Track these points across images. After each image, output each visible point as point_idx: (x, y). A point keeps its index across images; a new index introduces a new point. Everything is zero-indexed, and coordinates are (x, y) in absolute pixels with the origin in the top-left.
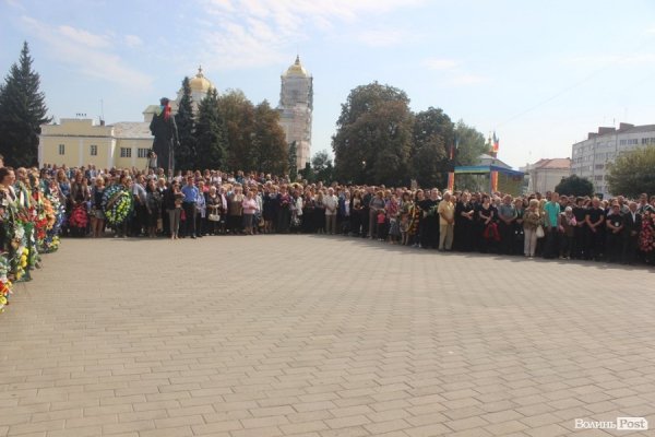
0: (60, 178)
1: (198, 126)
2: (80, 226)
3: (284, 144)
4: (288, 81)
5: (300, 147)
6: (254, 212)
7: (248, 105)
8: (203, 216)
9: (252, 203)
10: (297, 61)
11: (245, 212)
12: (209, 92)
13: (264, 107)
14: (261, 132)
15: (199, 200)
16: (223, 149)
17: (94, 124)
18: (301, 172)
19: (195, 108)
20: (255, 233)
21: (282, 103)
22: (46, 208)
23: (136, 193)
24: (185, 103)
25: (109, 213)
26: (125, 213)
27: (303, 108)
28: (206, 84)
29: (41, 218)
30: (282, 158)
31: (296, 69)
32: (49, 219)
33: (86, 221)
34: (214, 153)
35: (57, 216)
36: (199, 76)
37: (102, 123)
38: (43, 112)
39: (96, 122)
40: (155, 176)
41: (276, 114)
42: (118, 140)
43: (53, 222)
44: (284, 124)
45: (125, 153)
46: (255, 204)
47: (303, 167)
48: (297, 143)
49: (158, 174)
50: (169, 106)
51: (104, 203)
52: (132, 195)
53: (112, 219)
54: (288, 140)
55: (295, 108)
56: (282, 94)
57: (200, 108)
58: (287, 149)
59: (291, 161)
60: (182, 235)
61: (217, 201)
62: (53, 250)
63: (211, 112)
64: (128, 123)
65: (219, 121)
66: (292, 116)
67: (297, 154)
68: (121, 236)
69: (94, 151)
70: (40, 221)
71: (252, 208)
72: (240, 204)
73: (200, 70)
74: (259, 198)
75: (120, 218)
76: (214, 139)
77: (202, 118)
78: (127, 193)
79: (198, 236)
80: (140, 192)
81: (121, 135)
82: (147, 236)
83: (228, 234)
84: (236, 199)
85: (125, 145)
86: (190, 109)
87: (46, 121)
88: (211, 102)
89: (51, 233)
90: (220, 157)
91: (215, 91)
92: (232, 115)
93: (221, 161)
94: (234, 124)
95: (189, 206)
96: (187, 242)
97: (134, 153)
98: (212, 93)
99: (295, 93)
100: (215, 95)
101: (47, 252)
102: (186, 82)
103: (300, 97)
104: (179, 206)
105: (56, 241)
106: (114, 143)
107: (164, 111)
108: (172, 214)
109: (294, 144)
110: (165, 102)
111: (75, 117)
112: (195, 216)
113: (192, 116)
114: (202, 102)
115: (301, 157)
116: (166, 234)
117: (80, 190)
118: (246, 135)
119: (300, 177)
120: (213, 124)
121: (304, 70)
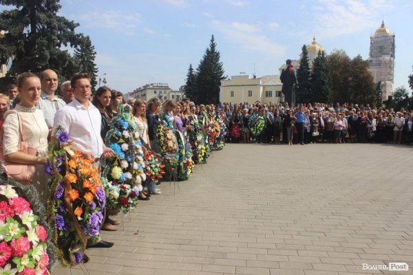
0: (226, 110)
1: (313, 76)
2: (236, 136)
3: (372, 84)
4: (376, 39)
5: (385, 85)
6: (341, 128)
7: (346, 59)
8: (308, 131)
9: (340, 123)
10: (383, 25)
11: (336, 129)
12: (319, 53)
13: (358, 60)
14: (356, 77)
15: (306, 121)
16: (329, 90)
17: (250, 78)
18: (385, 102)
19: (311, 65)
20: (343, 142)
21: (371, 56)
22: (215, 126)
23: (268, 117)
24: (304, 61)
25: (252, 129)
26: (262, 129)
27: (387, 58)
28: (318, 48)
29: (213, 130)
30: (371, 93)
31: (382, 31)
32: (217, 131)
33: (239, 134)
34: (323, 92)
35: (222, 130)
36: (313, 43)
37: (255, 77)
38: (222, 73)
39: (251, 77)
40: (282, 107)
41: (366, 64)
42: (264, 86)
43: (219, 133)
44: (372, 71)
45: (268, 94)
46: (343, 123)
47: (387, 99)
48: (383, 83)
49: (285, 106)
50: (292, 64)
51: (249, 123)
52: (265, 119)
53: (254, 133)
54: (375, 81)
55: (381, 58)
56: (371, 50)
57: (314, 64)
58: (375, 87)
59: (378, 95)
60: (295, 142)
61: (317, 121)
62: (220, 149)
63: (321, 66)
64: (270, 76)
65: (327, 71)
66: (379, 64)
67: (383, 90)
68: (259, 143)
69: (250, 94)
70: (211, 133)
71: (340, 126)
72: (332, 124)
73: (314, 39)
74: (345, 120)
75: (258, 132)
76: (323, 83)
77: (315, 70)
78: (262, 118)
79: (305, 143)
80: (270, 116)
81: (265, 84)
82: (274, 143)
83: (325, 143)
84: (329, 121)
85: (268, 89)
86: (307, 65)
87: (223, 78)
88: (321, 59)
89: (219, 139)
90: (327, 94)
91: (323, 52)
92: (335, 67)
93: (328, 97)
94: (337, 73)
95: (299, 125)
96: (298, 147)
97: (274, 94)
98: (321, 53)
99: (381, 48)
100: (323, 54)
101: (217, 150)
102: (304, 48)
103: (385, 50)
104: (293, 125)
105: (222, 144)
106: (261, 88)
107: (288, 67)
108: (289, 130)
109: (380, 83)
110: (289, 62)
111: (240, 75)
112: (303, 131)
113: (309, 69)
114: (315, 60)
115: (385, 92)
116: (285, 142)
117: (236, 116)
118: (346, 79)
119: (384, 106)
120: (322, 73)
121: (388, 31)
